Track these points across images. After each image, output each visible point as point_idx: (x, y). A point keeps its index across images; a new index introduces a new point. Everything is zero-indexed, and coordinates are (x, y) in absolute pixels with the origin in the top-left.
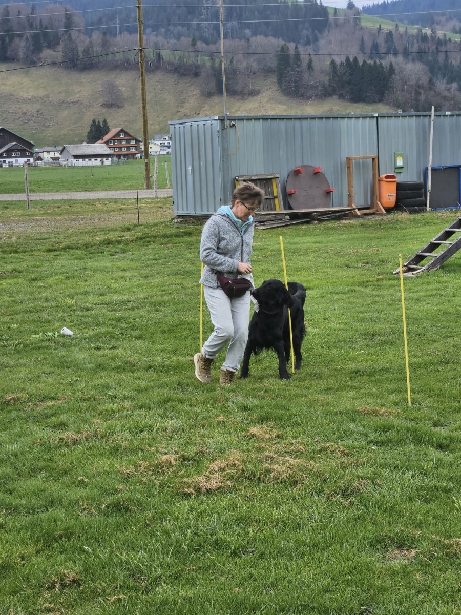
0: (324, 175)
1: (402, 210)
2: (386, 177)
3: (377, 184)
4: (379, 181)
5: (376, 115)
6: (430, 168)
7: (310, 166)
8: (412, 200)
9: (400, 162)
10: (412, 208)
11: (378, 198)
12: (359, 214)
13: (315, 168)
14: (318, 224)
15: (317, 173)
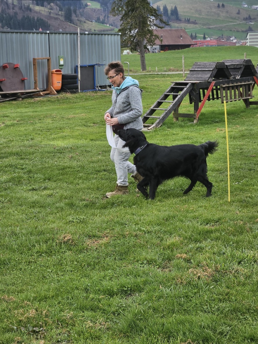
0: (20, 69)
1: (66, 92)
2: (56, 71)
3: (51, 75)
4: (52, 73)
5: (48, 32)
6: (79, 66)
7: (12, 63)
8: (71, 85)
9: (62, 62)
10: (71, 90)
11: (51, 84)
12: (42, 94)
13: (15, 65)
14: (22, 100)
15: (16, 68)
